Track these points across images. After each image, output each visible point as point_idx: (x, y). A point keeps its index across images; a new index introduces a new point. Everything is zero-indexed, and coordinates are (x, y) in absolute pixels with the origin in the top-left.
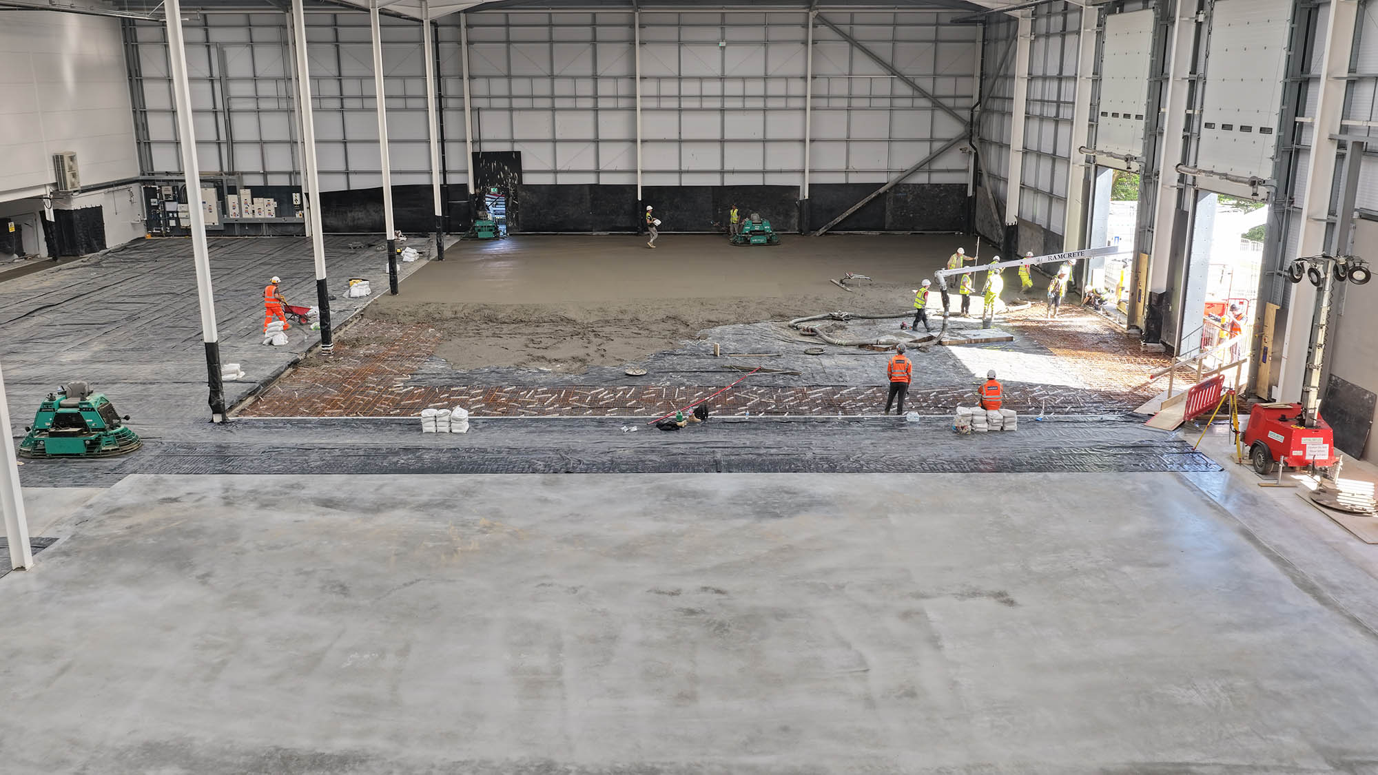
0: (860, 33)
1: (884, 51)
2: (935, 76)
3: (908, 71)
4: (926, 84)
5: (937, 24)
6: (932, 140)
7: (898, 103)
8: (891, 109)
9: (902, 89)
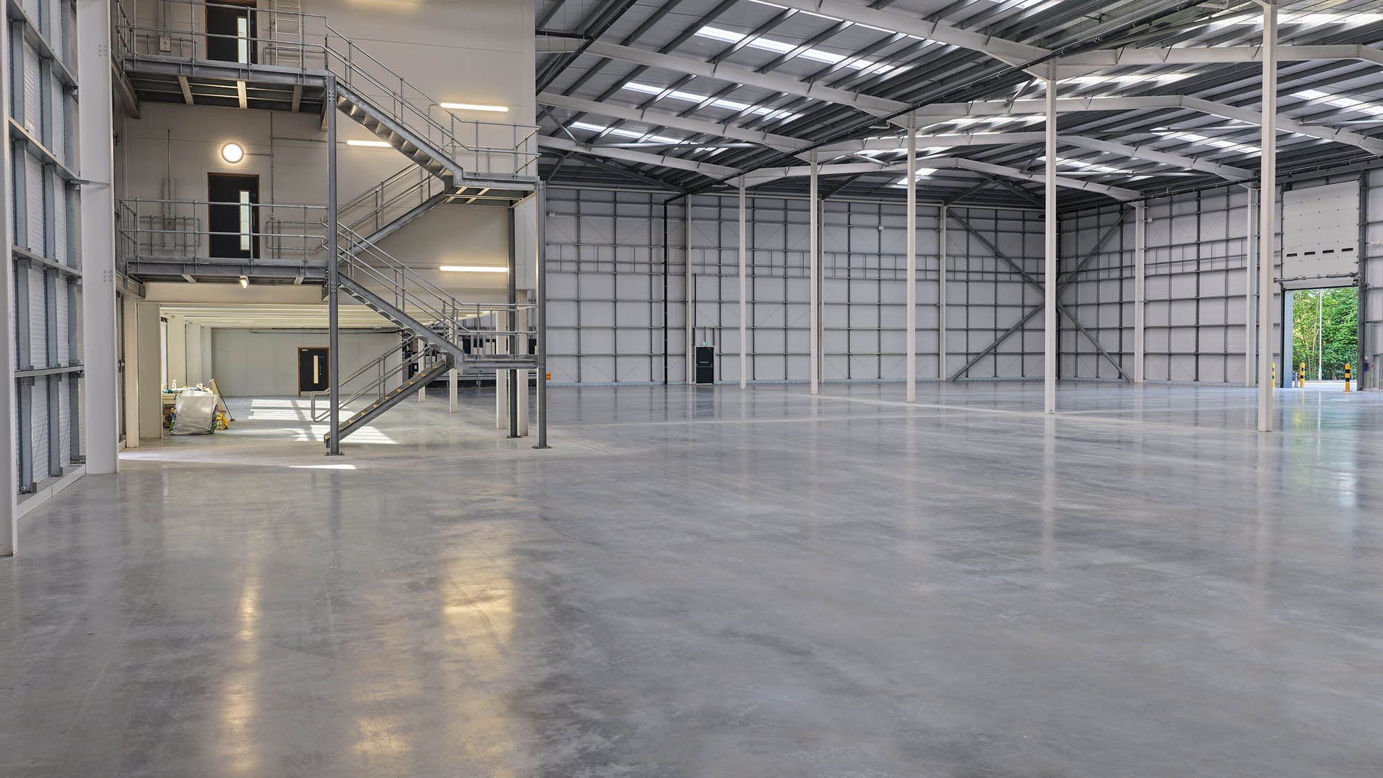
0: (974, 224)
1: (990, 237)
2: (1024, 258)
3: (1007, 253)
4: (1019, 263)
5: (1024, 220)
6: (1023, 306)
7: (1000, 277)
8: (996, 282)
9: (1003, 267)
